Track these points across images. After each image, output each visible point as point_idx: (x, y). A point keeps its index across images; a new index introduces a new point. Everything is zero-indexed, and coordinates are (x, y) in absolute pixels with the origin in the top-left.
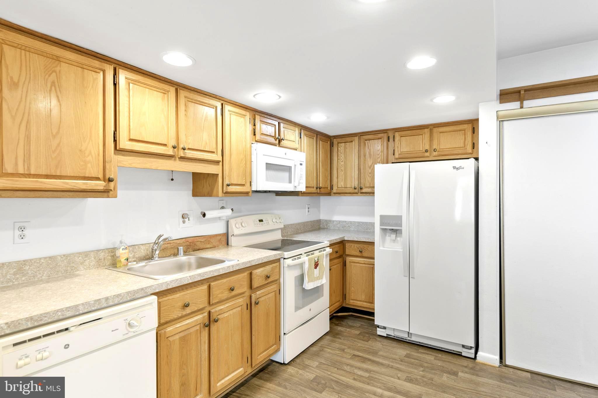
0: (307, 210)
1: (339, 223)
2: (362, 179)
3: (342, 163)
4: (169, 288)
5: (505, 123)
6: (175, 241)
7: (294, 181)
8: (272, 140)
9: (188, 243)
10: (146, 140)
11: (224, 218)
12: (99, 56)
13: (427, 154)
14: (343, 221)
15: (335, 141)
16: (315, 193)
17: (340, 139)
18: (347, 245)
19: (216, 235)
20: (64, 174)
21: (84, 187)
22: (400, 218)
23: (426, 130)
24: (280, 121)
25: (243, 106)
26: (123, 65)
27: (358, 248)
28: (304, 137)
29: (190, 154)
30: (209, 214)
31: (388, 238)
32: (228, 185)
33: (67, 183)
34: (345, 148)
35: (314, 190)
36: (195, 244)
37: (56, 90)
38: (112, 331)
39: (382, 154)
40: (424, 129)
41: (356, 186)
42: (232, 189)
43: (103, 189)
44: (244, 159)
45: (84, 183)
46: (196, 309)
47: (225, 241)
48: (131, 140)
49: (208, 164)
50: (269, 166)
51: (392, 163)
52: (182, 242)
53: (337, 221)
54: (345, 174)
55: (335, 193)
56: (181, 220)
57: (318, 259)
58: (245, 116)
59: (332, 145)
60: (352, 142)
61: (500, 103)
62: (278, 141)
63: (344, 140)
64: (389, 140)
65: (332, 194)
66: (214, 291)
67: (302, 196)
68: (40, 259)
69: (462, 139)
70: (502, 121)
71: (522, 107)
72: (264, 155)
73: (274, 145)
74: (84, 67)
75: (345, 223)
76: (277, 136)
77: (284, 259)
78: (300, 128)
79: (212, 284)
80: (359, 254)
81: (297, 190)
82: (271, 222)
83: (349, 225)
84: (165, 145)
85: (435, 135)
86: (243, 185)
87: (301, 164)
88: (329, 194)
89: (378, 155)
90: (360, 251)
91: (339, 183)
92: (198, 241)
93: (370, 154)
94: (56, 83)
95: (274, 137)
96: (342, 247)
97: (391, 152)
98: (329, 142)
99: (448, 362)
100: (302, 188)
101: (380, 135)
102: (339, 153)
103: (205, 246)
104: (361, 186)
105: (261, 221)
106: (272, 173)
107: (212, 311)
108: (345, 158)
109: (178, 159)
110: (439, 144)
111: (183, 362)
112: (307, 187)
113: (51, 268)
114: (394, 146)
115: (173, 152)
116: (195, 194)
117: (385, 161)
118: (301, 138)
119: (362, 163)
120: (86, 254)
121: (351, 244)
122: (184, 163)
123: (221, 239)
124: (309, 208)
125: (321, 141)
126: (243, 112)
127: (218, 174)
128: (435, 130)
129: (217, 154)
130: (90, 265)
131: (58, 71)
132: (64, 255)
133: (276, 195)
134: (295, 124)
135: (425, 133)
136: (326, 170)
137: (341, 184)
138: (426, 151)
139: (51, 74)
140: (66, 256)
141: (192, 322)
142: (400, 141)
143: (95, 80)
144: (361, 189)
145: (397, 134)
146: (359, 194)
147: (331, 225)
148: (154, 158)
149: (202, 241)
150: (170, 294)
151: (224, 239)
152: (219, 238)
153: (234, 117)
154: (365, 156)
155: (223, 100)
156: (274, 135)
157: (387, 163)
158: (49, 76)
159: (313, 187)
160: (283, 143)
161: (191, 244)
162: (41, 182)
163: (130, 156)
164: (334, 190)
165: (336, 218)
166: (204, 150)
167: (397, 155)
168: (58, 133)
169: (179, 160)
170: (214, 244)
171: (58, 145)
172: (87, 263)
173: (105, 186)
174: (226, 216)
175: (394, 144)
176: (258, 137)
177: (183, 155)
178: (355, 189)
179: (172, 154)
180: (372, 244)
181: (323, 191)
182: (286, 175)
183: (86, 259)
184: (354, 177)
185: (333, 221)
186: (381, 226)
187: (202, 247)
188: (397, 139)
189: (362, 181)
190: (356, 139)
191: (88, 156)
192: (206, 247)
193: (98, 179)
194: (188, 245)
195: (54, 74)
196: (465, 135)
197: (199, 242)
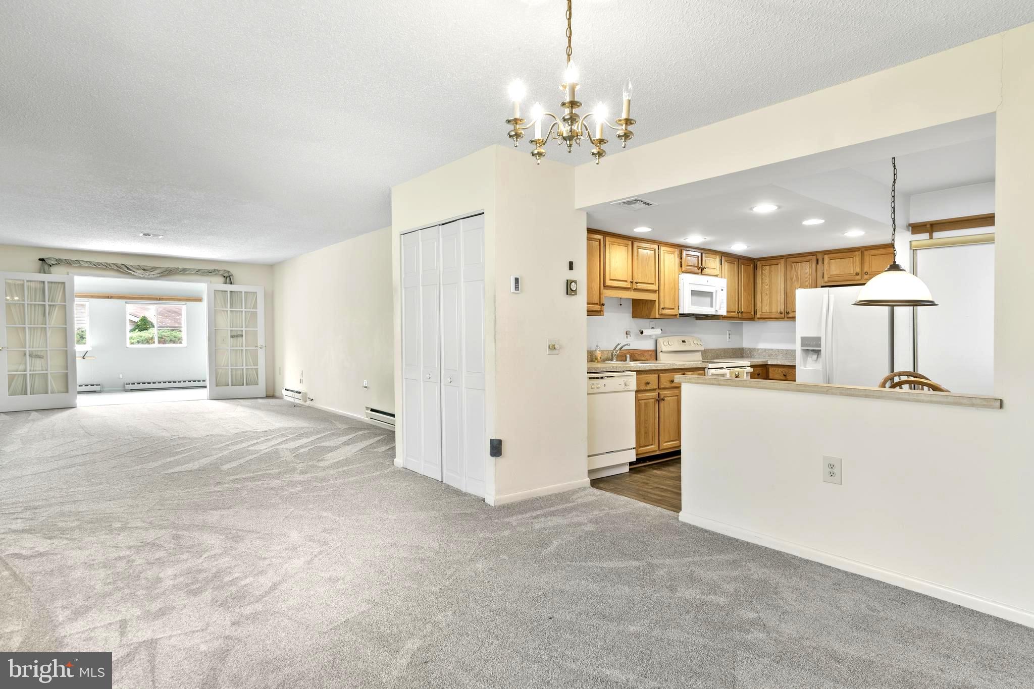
0: (728, 336)
1: (765, 351)
2: (788, 303)
3: (767, 287)
4: (640, 370)
5: (918, 251)
7: (716, 306)
8: (695, 269)
10: (618, 279)
11: (654, 337)
13: (858, 277)
14: (770, 349)
15: (759, 264)
16: (736, 318)
17: (765, 262)
18: (771, 370)
19: (648, 351)
22: (819, 339)
23: (857, 253)
24: (702, 252)
25: (673, 245)
26: (608, 234)
27: (782, 372)
28: (724, 263)
29: (640, 286)
30: (646, 332)
31: (809, 359)
32: (663, 309)
34: (770, 272)
35: (735, 315)
39: (811, 277)
40: (855, 251)
41: (782, 311)
42: (666, 312)
43: (600, 310)
44: (674, 288)
46: (653, 388)
47: (654, 357)
48: (611, 279)
49: (647, 292)
50: (694, 293)
51: (822, 287)
52: (629, 352)
53: (762, 349)
54: (770, 297)
55: (758, 319)
56: (626, 335)
57: (738, 374)
58: (675, 252)
59: (755, 268)
60: (777, 264)
61: (912, 234)
62: (700, 270)
63: (769, 262)
64: (817, 262)
65: (756, 319)
66: (662, 380)
67: (723, 320)
70: (916, 250)
71: (931, 238)
72: (690, 284)
73: (697, 274)
75: (771, 351)
76: (700, 265)
77: (709, 369)
78: (721, 254)
79: (661, 374)
80: (784, 378)
81: (718, 314)
82: (692, 343)
83: (777, 353)
84: (626, 281)
85: (867, 258)
86: (673, 309)
87: (722, 290)
88: (752, 319)
89: (806, 278)
90: (784, 375)
91: (764, 307)
92: (636, 353)
93: (797, 277)
95: (697, 267)
96: (765, 371)
97: (820, 274)
98: (752, 266)
100: (723, 312)
101: (808, 258)
102: (763, 277)
104: (788, 310)
105: (684, 341)
106: (695, 298)
107: (661, 393)
108: (770, 281)
109: (631, 290)
110: (870, 267)
111: (646, 419)
112: (727, 311)
114: (824, 270)
116: (635, 316)
117: (813, 285)
118: (721, 264)
119: (788, 287)
121: (775, 369)
122: (633, 292)
124: (729, 335)
125: (743, 265)
126: (672, 250)
127: (655, 300)
128: (866, 253)
129: (655, 285)
133: (696, 320)
134: (715, 252)
135: (855, 256)
136: (749, 294)
137: (766, 308)
138: (857, 274)
141: (651, 396)
142: (829, 263)
144: (788, 313)
145: (826, 257)
146: (786, 319)
147: (755, 353)
148: (621, 290)
149: (639, 353)
151: (654, 354)
152: (650, 353)
153: (666, 255)
154: (792, 279)
155: (659, 243)
156: (697, 265)
157: (816, 287)
159: (735, 312)
160: (705, 271)
161: (632, 355)
163: (610, 290)
164: (758, 315)
165: (762, 346)
166: (647, 282)
167: (826, 279)
170: (647, 357)
173: (600, 308)
174: (656, 335)
175: (823, 266)
176: (684, 269)
177: (636, 287)
178: (781, 313)
179: (630, 287)
180: (794, 367)
181: (745, 315)
182: (708, 299)
184: (780, 301)
185: (758, 350)
186: (802, 346)
187: (639, 358)
188: (826, 261)
189: (789, 305)
190: (783, 261)
193: (597, 304)
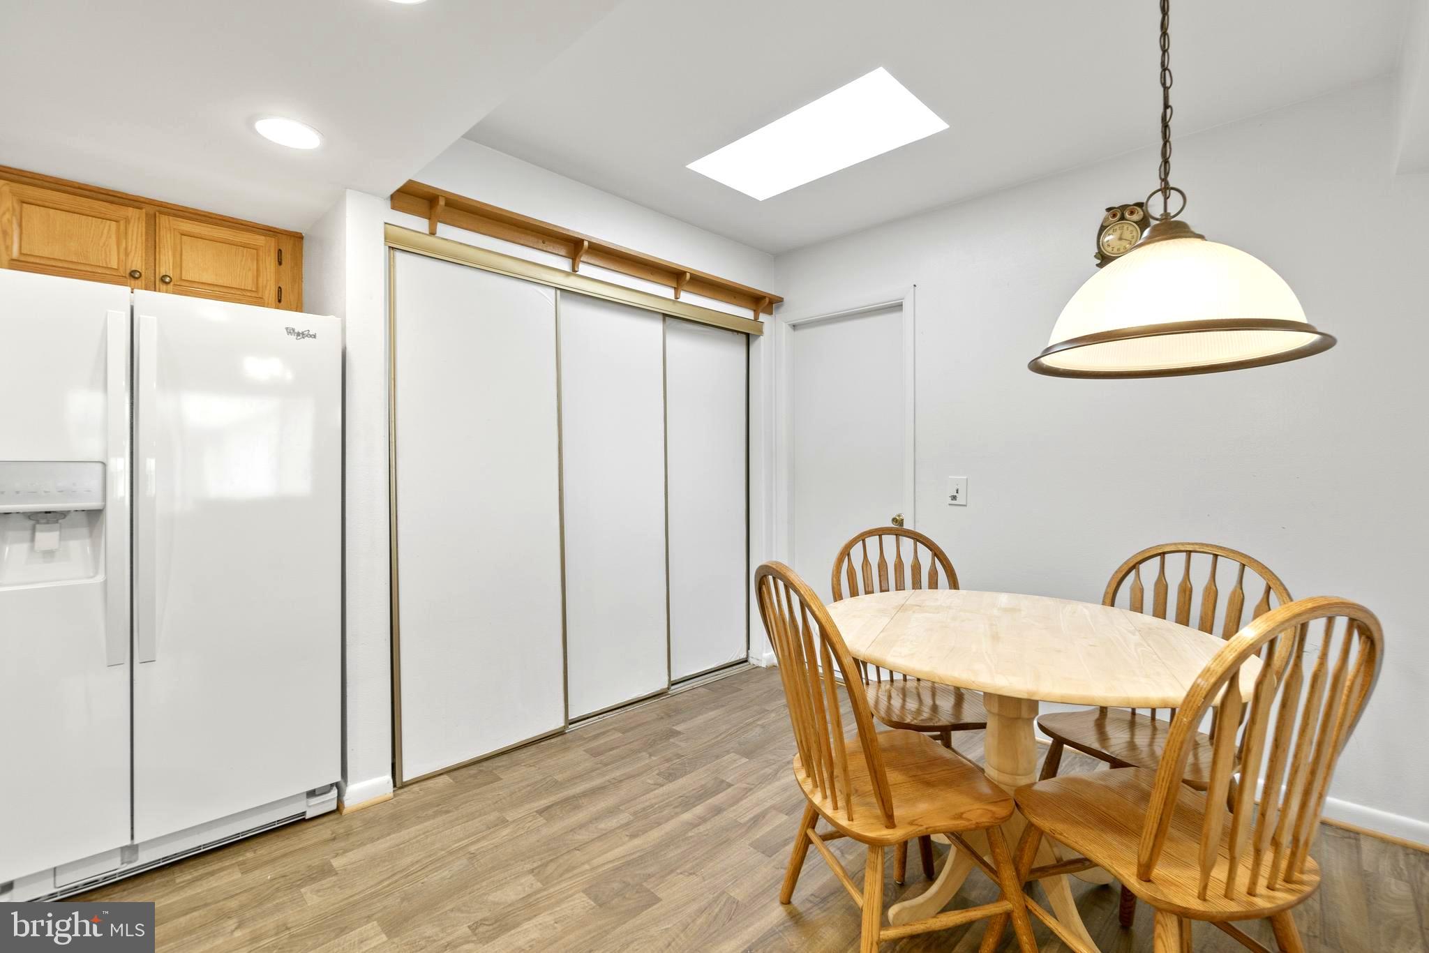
23: (132, 212)
40: (127, 205)
61: (395, 208)
69: (250, 270)
70: (394, 248)
71: (432, 233)
85: (167, 240)
99: (285, 855)
128: (165, 221)
135: (130, 219)
138: (134, 275)
196: (257, 260)
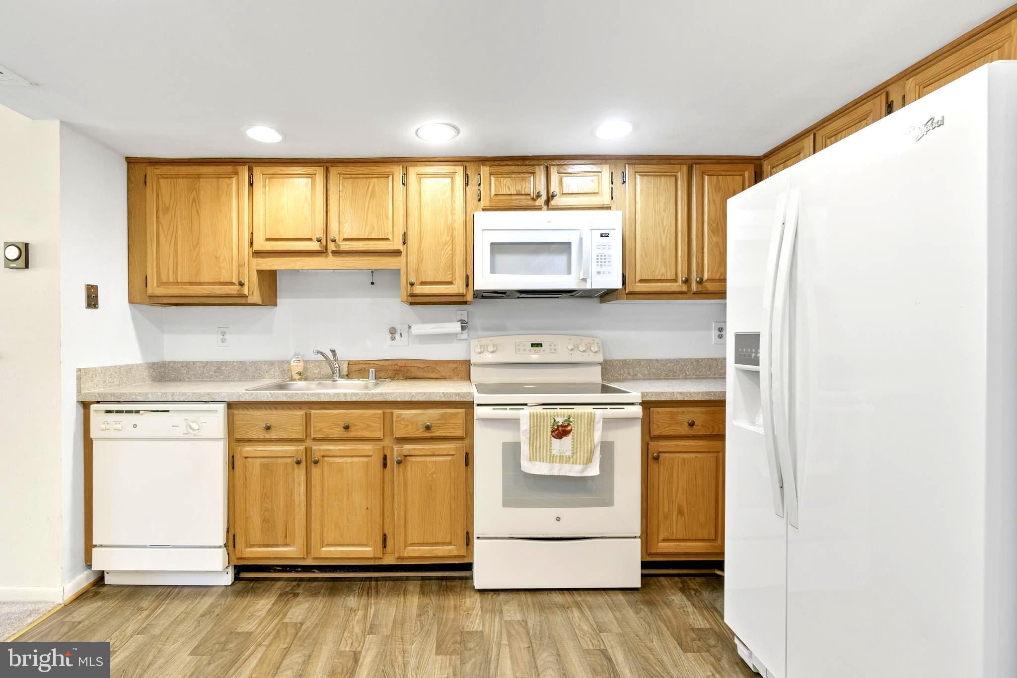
0: (714, 333)
4: (241, 400)
6: (376, 362)
7: (578, 270)
9: (396, 366)
10: (284, 237)
11: (466, 338)
12: (236, 160)
15: (766, 166)
19: (450, 362)
20: (202, 281)
21: (219, 292)
22: (756, 337)
24: (552, 163)
25: (450, 159)
26: (260, 161)
28: (631, 179)
29: (346, 246)
32: (412, 284)
33: (204, 289)
35: (675, 287)
36: (408, 370)
37: (196, 205)
38: (173, 426)
43: (237, 294)
44: (450, 242)
45: (219, 289)
46: (285, 437)
47: (463, 373)
48: (268, 240)
49: (380, 256)
50: (504, 248)
52: (387, 364)
56: (389, 335)
57: (568, 421)
58: (454, 173)
62: (541, 200)
66: (316, 423)
68: (233, 362)
73: (533, 208)
74: (221, 176)
76: (539, 191)
77: (477, 404)
78: (623, 162)
79: (313, 412)
81: (587, 288)
82: (562, 349)
84: (308, 240)
86: (450, 283)
87: (605, 235)
92: (414, 366)
94: (196, 200)
100: (608, 282)
103: (425, 375)
106: (511, 258)
107: (314, 448)
109: (330, 254)
111: (266, 493)
113: (242, 372)
115: (320, 247)
118: (623, 182)
120: (272, 363)
122: (340, 258)
123: (456, 368)
124: (721, 330)
125: (707, 175)
126: (448, 169)
127: (400, 269)
129: (395, 241)
130: (274, 375)
131: (197, 188)
132: (252, 362)
134: (603, 159)
139: (192, 192)
140: (254, 363)
141: (279, 451)
143: (230, 185)
145: (910, 86)
149: (420, 367)
150: (252, 409)
151: (461, 369)
152: (455, 366)
155: (407, 161)
158: (191, 194)
160: (559, 201)
161: (402, 369)
162: (185, 289)
163: (270, 257)
166: (369, 237)
168: (197, 244)
169: (333, 256)
170: (444, 374)
171: (198, 254)
172: (272, 371)
173: (238, 291)
176: (485, 202)
179: (319, 249)
183: (271, 367)
186: (737, 361)
187: (420, 374)
191: (223, 262)
192: (428, 377)
193: (234, 283)
194: (396, 370)
195: (194, 191)
197: (416, 368)
